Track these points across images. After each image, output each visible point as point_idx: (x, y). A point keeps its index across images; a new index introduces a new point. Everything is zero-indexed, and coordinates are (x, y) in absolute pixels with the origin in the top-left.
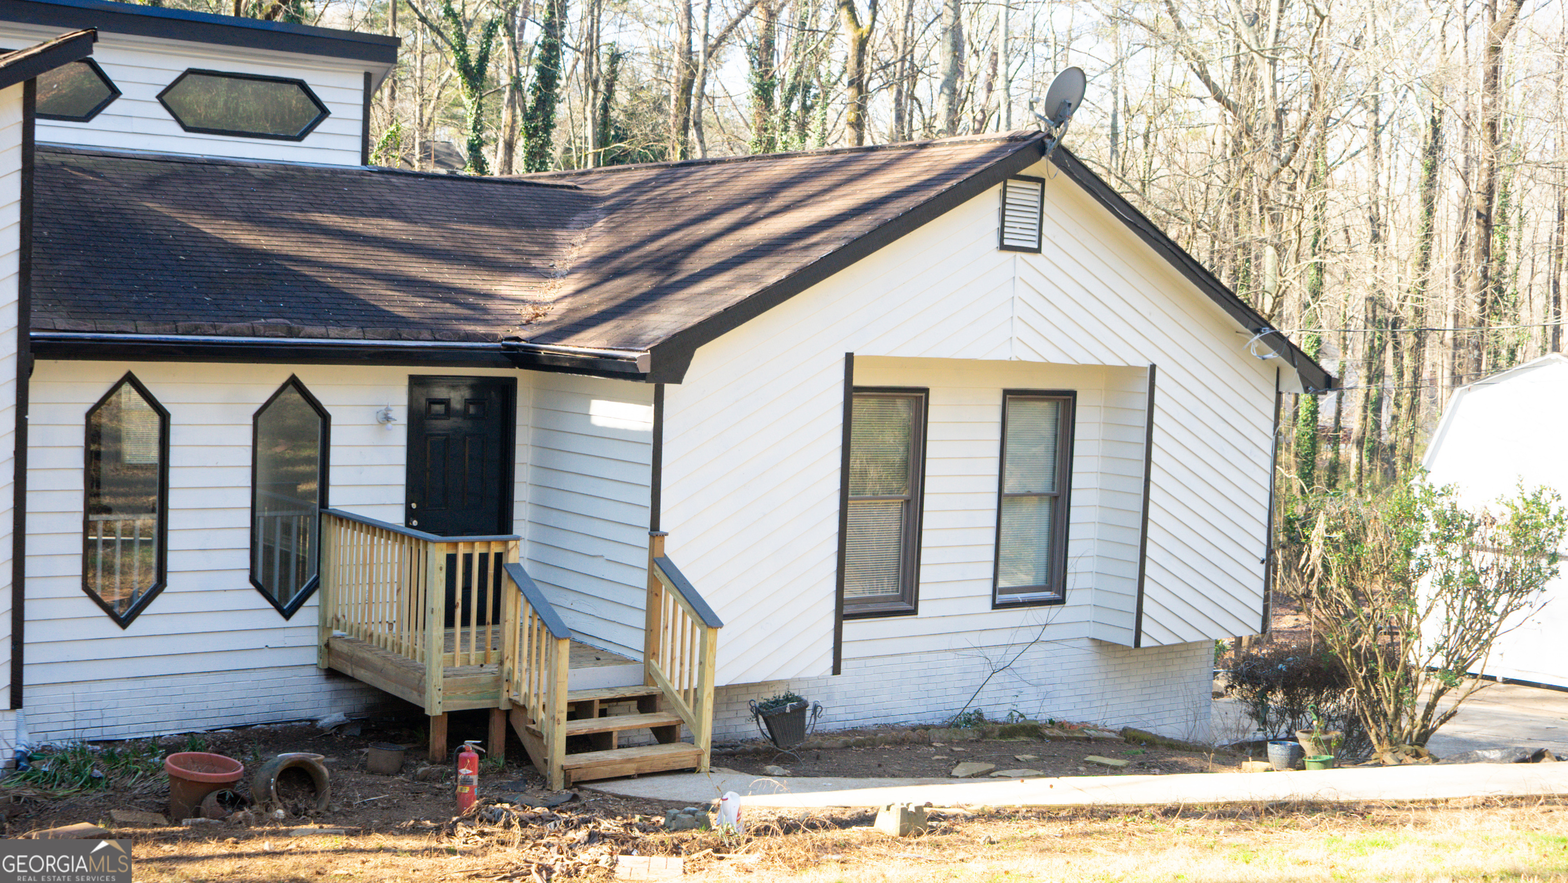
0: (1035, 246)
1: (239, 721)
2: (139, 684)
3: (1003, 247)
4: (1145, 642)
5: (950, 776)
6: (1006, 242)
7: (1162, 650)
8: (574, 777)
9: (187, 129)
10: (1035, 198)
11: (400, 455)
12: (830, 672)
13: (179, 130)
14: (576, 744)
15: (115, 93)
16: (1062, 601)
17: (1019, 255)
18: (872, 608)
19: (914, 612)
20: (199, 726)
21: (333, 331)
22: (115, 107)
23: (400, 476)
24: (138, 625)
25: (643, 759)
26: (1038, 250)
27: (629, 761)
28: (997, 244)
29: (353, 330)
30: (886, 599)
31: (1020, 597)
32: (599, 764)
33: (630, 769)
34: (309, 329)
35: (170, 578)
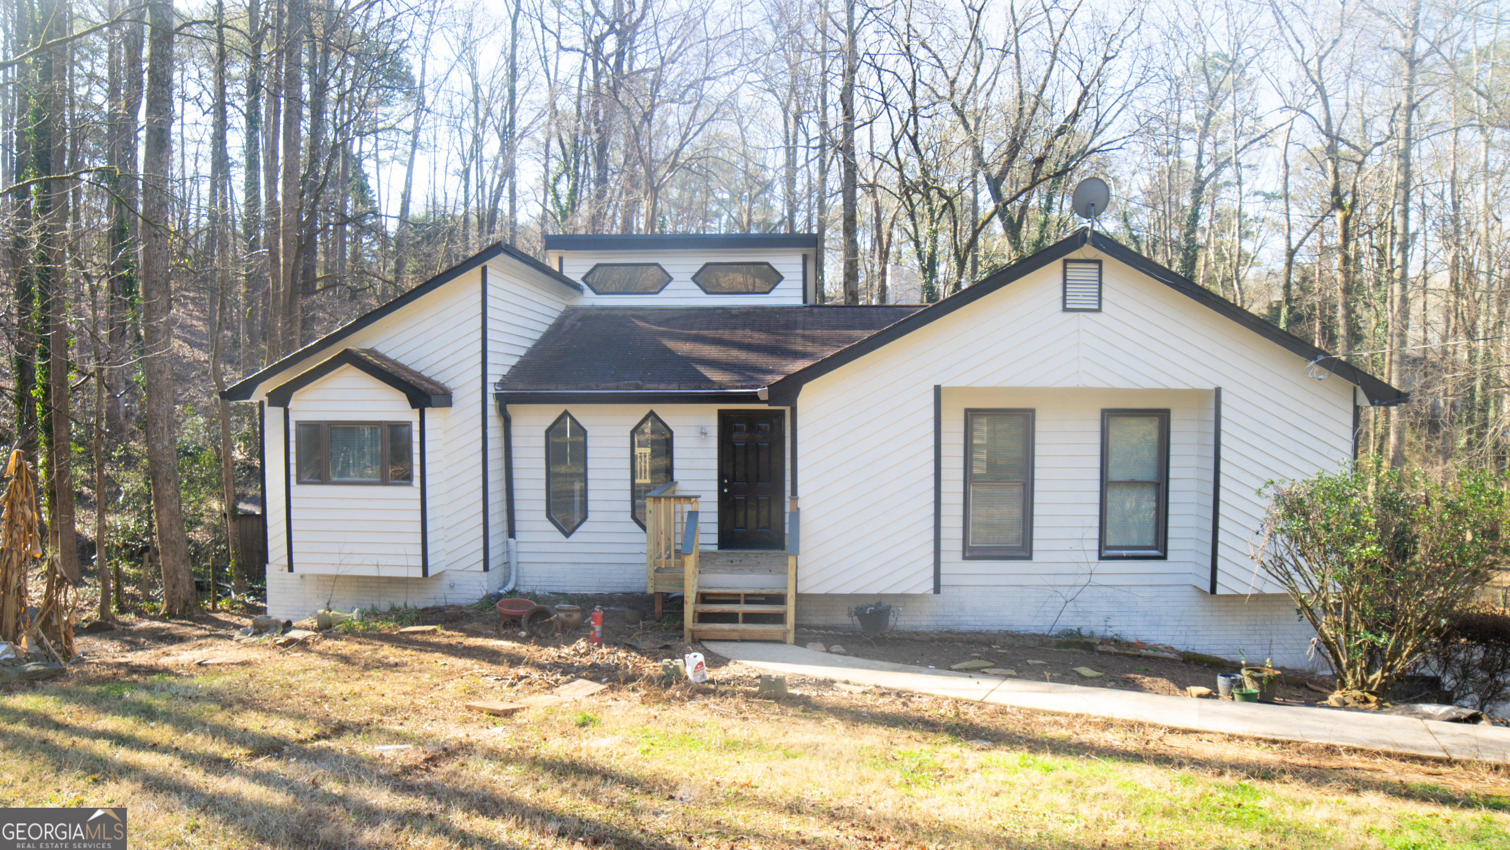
0: (1096, 307)
1: (628, 590)
2: (576, 567)
3: (1065, 309)
4: (1220, 591)
5: (950, 669)
6: (1068, 306)
7: (1236, 598)
8: (697, 636)
9: (707, 293)
10: (1094, 275)
11: (714, 453)
12: (932, 592)
13: (702, 293)
14: (704, 618)
15: (671, 279)
16: (1164, 557)
17: (1081, 314)
18: (994, 553)
19: (1029, 557)
20: (606, 591)
21: (662, 386)
22: (670, 286)
23: (715, 464)
24: (574, 537)
25: (744, 631)
26: (1099, 310)
27: (734, 631)
28: (1060, 307)
29: (674, 385)
30: (1009, 549)
31: (1124, 553)
32: (714, 630)
33: (735, 636)
34: (648, 386)
35: (590, 514)
